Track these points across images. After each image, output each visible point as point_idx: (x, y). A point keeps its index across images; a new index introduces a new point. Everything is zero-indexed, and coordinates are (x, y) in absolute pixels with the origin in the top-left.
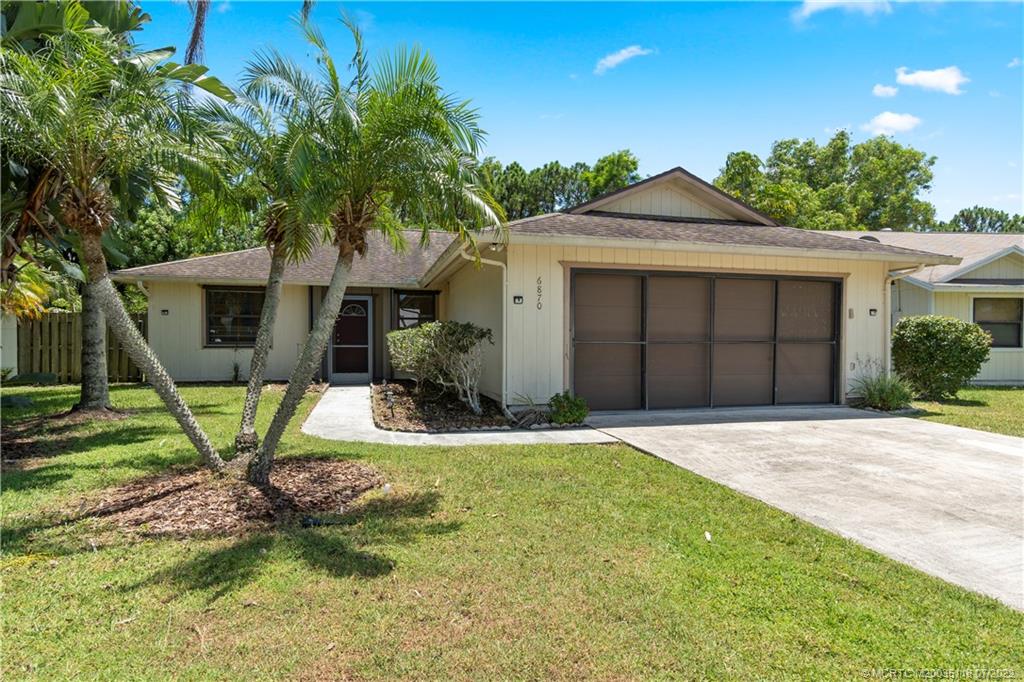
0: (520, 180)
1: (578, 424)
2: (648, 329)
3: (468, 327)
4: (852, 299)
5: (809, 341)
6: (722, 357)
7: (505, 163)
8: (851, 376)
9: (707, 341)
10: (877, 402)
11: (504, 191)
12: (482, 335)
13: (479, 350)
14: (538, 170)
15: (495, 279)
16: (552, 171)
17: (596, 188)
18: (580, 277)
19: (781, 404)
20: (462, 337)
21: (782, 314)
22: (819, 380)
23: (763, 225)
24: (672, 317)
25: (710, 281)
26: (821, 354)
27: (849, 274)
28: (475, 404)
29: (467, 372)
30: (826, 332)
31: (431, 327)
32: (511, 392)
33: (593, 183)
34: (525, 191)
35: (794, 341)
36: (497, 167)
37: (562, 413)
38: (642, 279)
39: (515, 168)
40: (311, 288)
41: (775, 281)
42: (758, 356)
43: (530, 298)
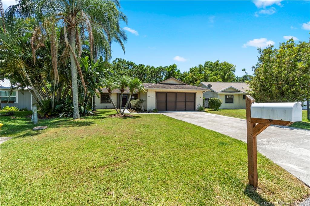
0: (154, 70)
1: (157, 112)
2: (167, 100)
3: (142, 100)
4: (197, 96)
5: (191, 102)
6: (178, 104)
7: (151, 66)
8: (197, 107)
9: (176, 102)
10: (201, 110)
11: (150, 72)
12: (144, 101)
13: (144, 103)
14: (157, 68)
15: (146, 93)
16: (160, 68)
17: (169, 71)
18: (158, 93)
19: (187, 110)
20: (141, 101)
21: (187, 98)
22: (193, 107)
23: (185, 85)
24: (171, 99)
25: (176, 94)
26: (193, 103)
27: (196, 92)
28: (143, 110)
29: (142, 106)
30: (194, 101)
31: (138, 100)
32: (148, 108)
33: (168, 71)
34: (155, 72)
35: (188, 102)
36: (149, 67)
37: (155, 111)
38: (166, 93)
39: (153, 67)
40: (118, 94)
41: (186, 93)
42: (183, 104)
43: (151, 96)
